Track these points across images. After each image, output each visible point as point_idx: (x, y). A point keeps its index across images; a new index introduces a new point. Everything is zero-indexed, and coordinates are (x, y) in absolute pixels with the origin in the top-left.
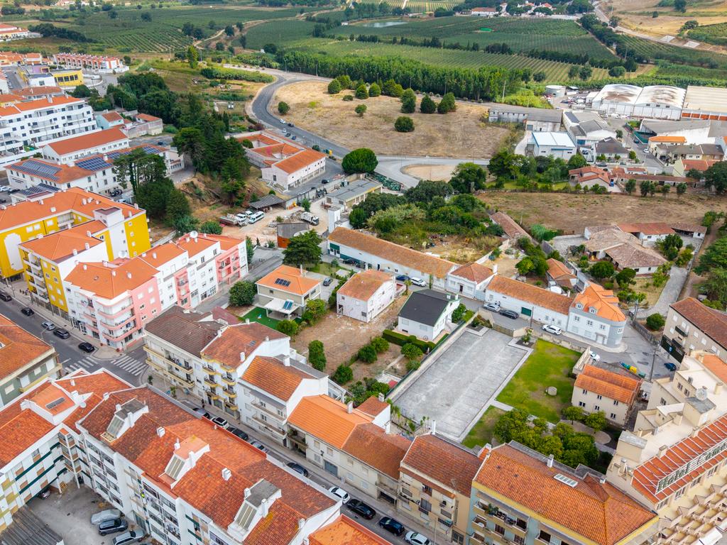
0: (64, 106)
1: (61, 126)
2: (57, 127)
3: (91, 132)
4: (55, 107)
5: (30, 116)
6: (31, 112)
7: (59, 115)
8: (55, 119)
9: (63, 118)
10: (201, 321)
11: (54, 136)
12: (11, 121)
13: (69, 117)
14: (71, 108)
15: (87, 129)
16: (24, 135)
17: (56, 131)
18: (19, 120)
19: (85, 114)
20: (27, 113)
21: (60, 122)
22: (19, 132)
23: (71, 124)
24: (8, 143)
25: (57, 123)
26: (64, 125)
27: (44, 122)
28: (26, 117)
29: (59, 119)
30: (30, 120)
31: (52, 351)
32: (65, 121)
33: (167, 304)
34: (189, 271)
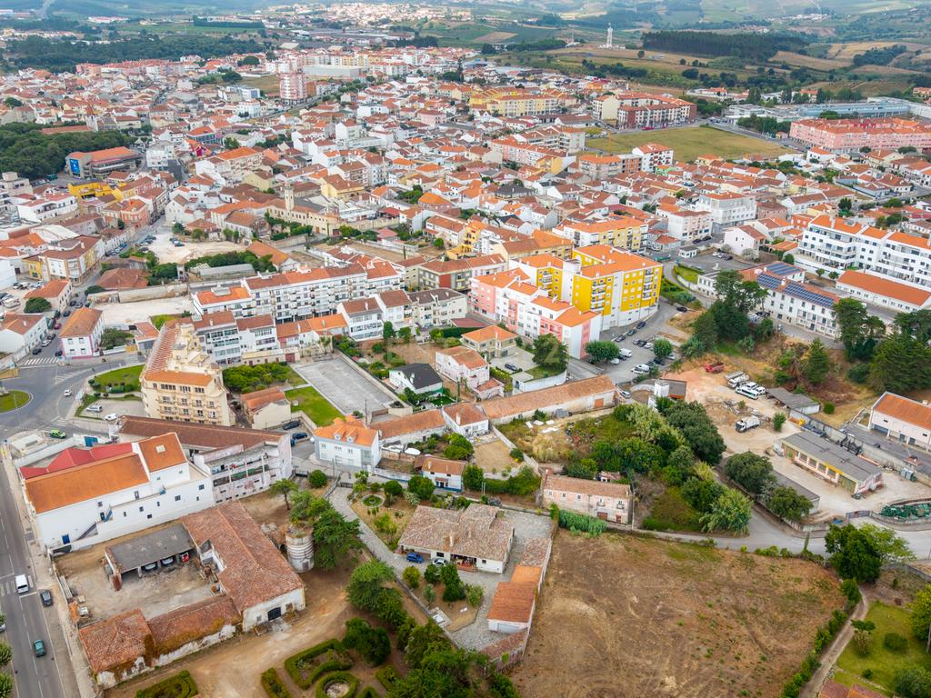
1: (916, 270)
2: (911, 269)
4: (923, 250)
5: (893, 248)
6: (898, 244)
7: (918, 259)
8: (913, 261)
9: (923, 264)
10: (432, 295)
11: (900, 276)
12: (867, 242)
16: (870, 259)
17: (906, 272)
18: (875, 244)
20: (892, 243)
21: (917, 266)
22: (867, 255)
23: (925, 273)
24: (837, 255)
25: (911, 265)
26: (920, 271)
27: (897, 258)
28: (888, 246)
29: (918, 263)
30: (889, 251)
31: (440, 274)
32: (923, 267)
33: (501, 312)
34: (519, 305)
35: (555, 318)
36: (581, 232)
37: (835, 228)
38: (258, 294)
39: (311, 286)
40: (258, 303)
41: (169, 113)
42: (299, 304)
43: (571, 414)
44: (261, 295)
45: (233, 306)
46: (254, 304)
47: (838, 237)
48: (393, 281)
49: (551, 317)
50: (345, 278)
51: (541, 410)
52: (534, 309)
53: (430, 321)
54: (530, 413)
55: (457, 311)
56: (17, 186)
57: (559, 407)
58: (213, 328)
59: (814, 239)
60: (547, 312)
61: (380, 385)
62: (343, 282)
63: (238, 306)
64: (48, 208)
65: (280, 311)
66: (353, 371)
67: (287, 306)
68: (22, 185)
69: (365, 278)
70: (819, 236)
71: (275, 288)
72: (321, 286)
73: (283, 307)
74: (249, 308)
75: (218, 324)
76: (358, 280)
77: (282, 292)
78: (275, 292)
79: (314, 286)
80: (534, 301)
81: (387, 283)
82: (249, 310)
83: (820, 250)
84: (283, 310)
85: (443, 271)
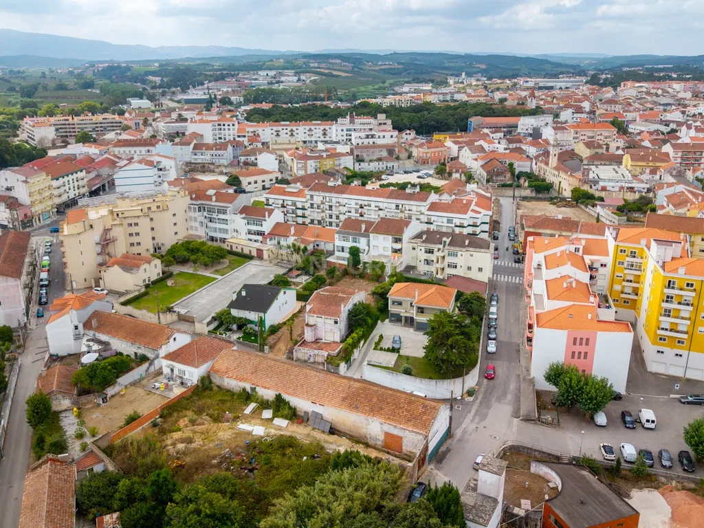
31: (526, 230)
38: (312, 196)
39: (363, 203)
40: (312, 205)
41: (617, 106)
43: (333, 431)
44: (315, 198)
45: (290, 203)
46: (307, 205)
48: (458, 222)
50: (399, 202)
51: (286, 397)
53: (433, 268)
54: (268, 394)
55: (475, 269)
56: (380, 124)
57: (318, 409)
62: (397, 206)
63: (294, 204)
64: (370, 137)
65: (330, 220)
67: (338, 217)
68: (385, 124)
69: (424, 210)
71: (327, 194)
72: (373, 204)
73: (334, 217)
74: (303, 209)
75: (220, 202)
76: (414, 208)
77: (334, 200)
78: (328, 199)
79: (366, 203)
81: (450, 221)
82: (304, 211)
84: (334, 220)
85: (534, 227)
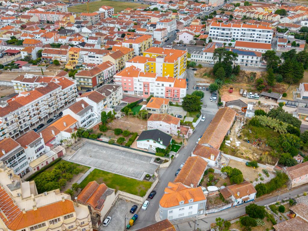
0: (261, 30)
1: (255, 37)
2: (253, 37)
3: (267, 43)
4: (257, 29)
5: (245, 30)
6: (246, 29)
7: (256, 33)
8: (254, 34)
9: (258, 34)
10: (108, 90)
11: (250, 40)
12: (235, 30)
13: (260, 35)
14: (263, 31)
15: (266, 42)
16: (237, 36)
17: (252, 39)
18: (238, 30)
19: (269, 36)
20: (244, 28)
21: (255, 36)
22: (236, 35)
23: (259, 38)
24: (226, 37)
25: (253, 35)
26: (257, 37)
27: (248, 34)
28: (243, 30)
29: (256, 34)
30: (243, 32)
31: (92, 77)
32: (258, 36)
33: (138, 90)
34: (150, 84)
35: (172, 86)
36: (133, 44)
37: (221, 26)
38: (6, 119)
39: (35, 103)
40: (8, 125)
42: (31, 117)
43: (230, 131)
44: (8, 119)
47: (224, 30)
48: (73, 87)
49: (170, 86)
50: (52, 92)
52: (158, 84)
58: (6, 156)
59: (214, 32)
60: (167, 84)
61: (134, 151)
62: (51, 95)
65: (21, 125)
66: (106, 148)
67: (24, 121)
69: (61, 90)
70: (216, 31)
71: (16, 111)
72: (40, 101)
73: (22, 122)
76: (58, 92)
77: (20, 113)
78: (16, 114)
79: (37, 103)
80: (157, 80)
82: (3, 131)
83: (220, 36)
84: (23, 124)
85: (92, 75)
